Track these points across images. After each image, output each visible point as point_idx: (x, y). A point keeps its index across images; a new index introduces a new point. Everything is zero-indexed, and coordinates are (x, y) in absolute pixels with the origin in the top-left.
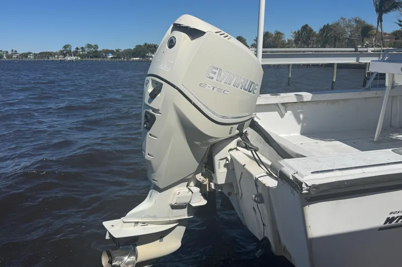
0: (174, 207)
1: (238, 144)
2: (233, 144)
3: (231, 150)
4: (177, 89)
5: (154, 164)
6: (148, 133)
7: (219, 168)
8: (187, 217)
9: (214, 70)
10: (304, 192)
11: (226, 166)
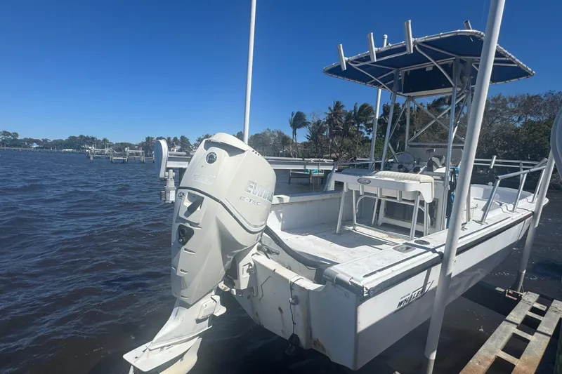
0: (198, 321)
1: (259, 249)
2: (254, 250)
3: (253, 255)
4: (221, 203)
5: (187, 280)
6: (183, 248)
7: (243, 273)
8: (208, 328)
9: (251, 184)
10: (365, 295)
11: (248, 271)
